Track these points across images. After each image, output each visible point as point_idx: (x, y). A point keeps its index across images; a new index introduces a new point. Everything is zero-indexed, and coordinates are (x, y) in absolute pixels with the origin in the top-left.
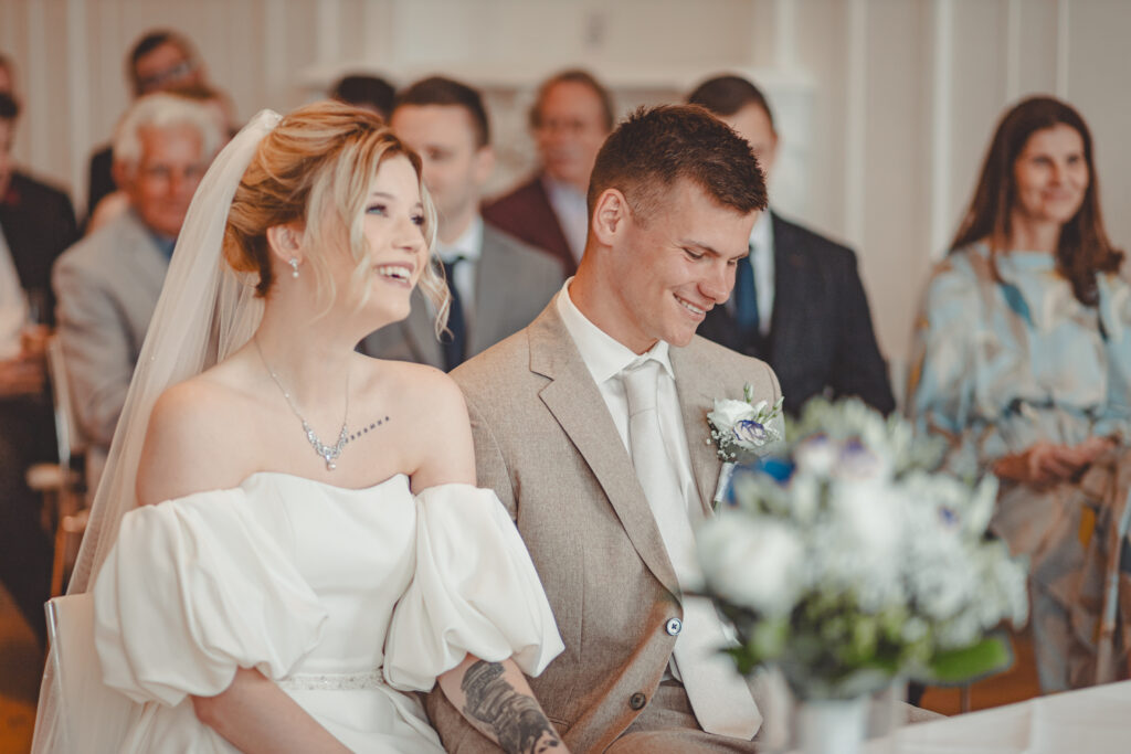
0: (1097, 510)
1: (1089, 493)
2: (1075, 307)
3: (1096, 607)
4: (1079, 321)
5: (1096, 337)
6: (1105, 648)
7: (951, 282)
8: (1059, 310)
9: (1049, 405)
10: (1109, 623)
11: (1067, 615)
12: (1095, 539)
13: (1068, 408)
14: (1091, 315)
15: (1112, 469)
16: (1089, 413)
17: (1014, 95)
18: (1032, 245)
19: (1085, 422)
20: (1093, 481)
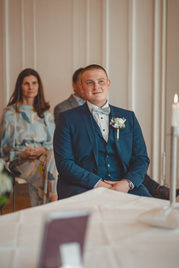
0: (43, 165)
1: (41, 162)
2: (38, 118)
3: (43, 188)
4: (40, 121)
5: (44, 125)
6: (45, 198)
7: (9, 112)
8: (35, 119)
9: (32, 142)
10: (46, 192)
11: (37, 190)
12: (42, 172)
13: (37, 142)
14: (42, 120)
15: (46, 156)
16: (42, 143)
17: (24, 68)
18: (28, 104)
19: (41, 145)
20: (42, 159)
